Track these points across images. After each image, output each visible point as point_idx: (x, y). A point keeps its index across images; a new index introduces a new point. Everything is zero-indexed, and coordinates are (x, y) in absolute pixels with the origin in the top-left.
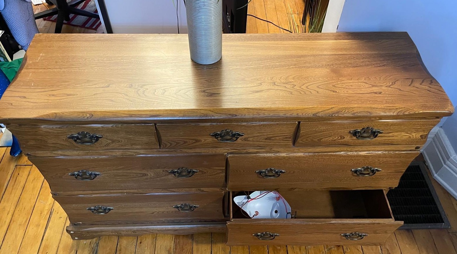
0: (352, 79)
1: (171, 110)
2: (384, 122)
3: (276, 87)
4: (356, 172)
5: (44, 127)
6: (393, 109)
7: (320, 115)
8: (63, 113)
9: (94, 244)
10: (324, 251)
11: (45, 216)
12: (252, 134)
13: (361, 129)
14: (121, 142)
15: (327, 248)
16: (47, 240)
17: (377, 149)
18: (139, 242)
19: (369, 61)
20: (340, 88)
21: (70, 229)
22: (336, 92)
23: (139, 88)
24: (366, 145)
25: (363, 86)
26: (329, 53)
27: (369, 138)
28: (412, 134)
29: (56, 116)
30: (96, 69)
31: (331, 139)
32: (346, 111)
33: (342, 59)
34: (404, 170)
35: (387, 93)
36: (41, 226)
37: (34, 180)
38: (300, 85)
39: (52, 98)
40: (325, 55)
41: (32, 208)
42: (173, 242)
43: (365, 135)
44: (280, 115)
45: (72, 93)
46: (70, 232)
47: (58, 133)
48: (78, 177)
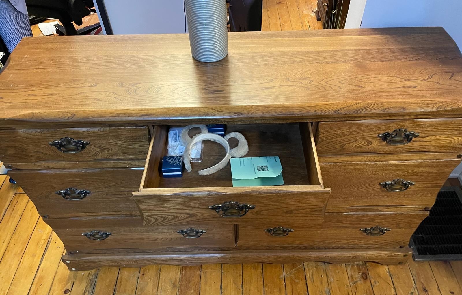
0: (380, 73)
1: (165, 108)
2: (420, 122)
3: (290, 83)
4: (385, 186)
5: (22, 131)
6: (432, 104)
7: (342, 112)
8: (41, 113)
9: (93, 276)
10: (349, 284)
11: (42, 245)
13: (392, 131)
14: (111, 150)
15: (352, 280)
16: (43, 271)
17: (412, 158)
18: (141, 274)
19: (399, 55)
20: (366, 83)
21: (65, 258)
22: (362, 86)
23: (130, 87)
24: (398, 153)
25: (393, 80)
26: (352, 48)
27: (402, 143)
28: (454, 138)
29: (33, 116)
31: (356, 144)
32: (375, 107)
33: (368, 54)
34: (442, 183)
35: (423, 87)
36: (37, 256)
37: (33, 208)
38: (318, 80)
39: (32, 98)
40: (348, 50)
41: (29, 237)
42: (179, 274)
43: (397, 139)
44: (294, 112)
45: (54, 92)
46: (66, 261)
47: (38, 139)
48: (66, 196)
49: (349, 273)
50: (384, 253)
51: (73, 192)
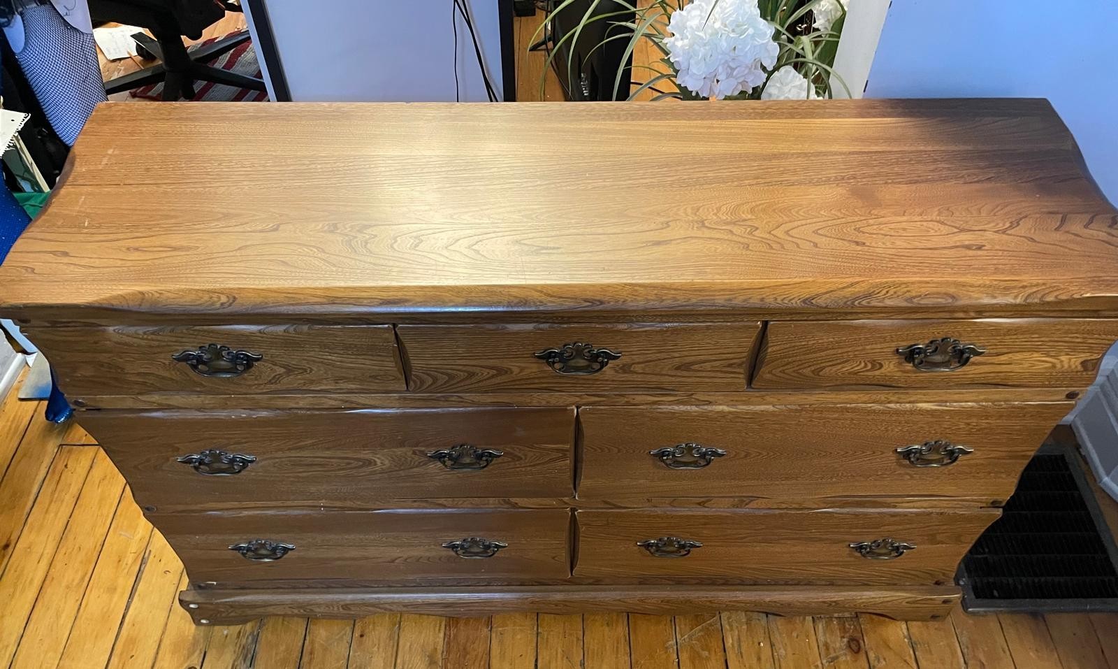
0: (905, 212)
1: (434, 287)
2: (989, 324)
3: (707, 233)
4: (907, 454)
5: (114, 330)
6: (1014, 288)
7: (821, 302)
8: (160, 294)
9: (248, 638)
10: (819, 663)
11: (128, 566)
12: (644, 354)
13: (927, 342)
14: (308, 372)
15: (827, 655)
16: (134, 625)
17: (967, 397)
18: (357, 634)
19: (948, 169)
20: (874, 236)
21: (188, 599)
22: (864, 244)
23: (354, 234)
24: (938, 388)
25: (933, 229)
26: (845, 149)
27: (947, 367)
28: (1059, 357)
29: (143, 299)
30: (247, 188)
31: (847, 368)
32: (891, 292)
33: (880, 163)
34: (1032, 451)
35: (998, 247)
36: (119, 590)
37: (103, 479)
38: (769, 226)
39: (135, 256)
40: (835, 154)
41: (98, 548)
42: (442, 635)
43: (938, 358)
44: (716, 301)
45: (185, 243)
46: (189, 605)
47: (150, 347)
48: (201, 467)
49: (821, 638)
50: (899, 596)
51: (217, 458)
